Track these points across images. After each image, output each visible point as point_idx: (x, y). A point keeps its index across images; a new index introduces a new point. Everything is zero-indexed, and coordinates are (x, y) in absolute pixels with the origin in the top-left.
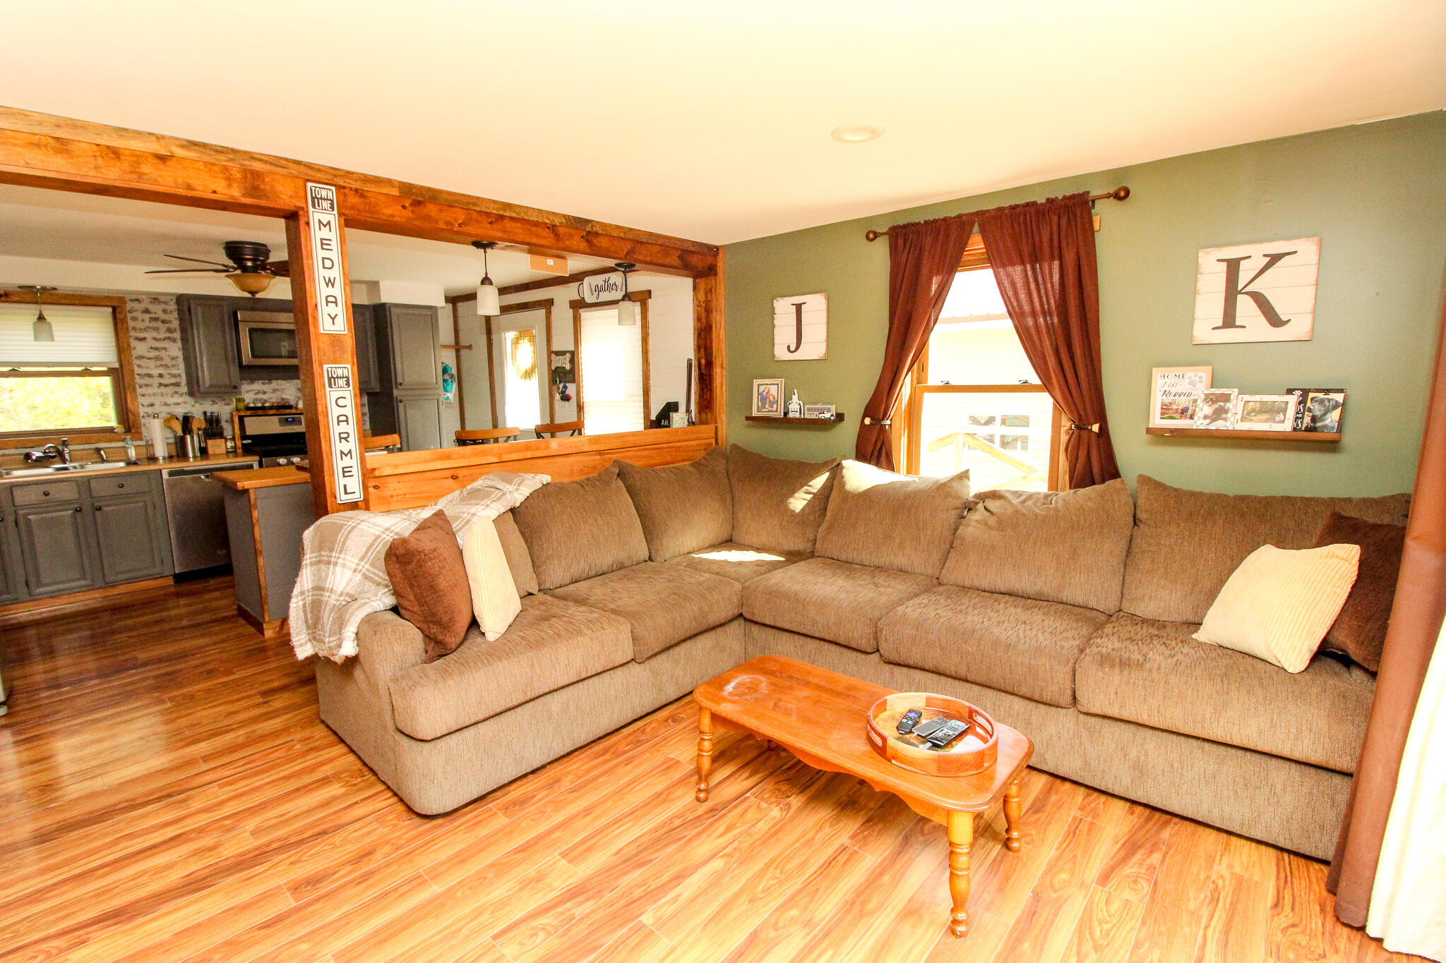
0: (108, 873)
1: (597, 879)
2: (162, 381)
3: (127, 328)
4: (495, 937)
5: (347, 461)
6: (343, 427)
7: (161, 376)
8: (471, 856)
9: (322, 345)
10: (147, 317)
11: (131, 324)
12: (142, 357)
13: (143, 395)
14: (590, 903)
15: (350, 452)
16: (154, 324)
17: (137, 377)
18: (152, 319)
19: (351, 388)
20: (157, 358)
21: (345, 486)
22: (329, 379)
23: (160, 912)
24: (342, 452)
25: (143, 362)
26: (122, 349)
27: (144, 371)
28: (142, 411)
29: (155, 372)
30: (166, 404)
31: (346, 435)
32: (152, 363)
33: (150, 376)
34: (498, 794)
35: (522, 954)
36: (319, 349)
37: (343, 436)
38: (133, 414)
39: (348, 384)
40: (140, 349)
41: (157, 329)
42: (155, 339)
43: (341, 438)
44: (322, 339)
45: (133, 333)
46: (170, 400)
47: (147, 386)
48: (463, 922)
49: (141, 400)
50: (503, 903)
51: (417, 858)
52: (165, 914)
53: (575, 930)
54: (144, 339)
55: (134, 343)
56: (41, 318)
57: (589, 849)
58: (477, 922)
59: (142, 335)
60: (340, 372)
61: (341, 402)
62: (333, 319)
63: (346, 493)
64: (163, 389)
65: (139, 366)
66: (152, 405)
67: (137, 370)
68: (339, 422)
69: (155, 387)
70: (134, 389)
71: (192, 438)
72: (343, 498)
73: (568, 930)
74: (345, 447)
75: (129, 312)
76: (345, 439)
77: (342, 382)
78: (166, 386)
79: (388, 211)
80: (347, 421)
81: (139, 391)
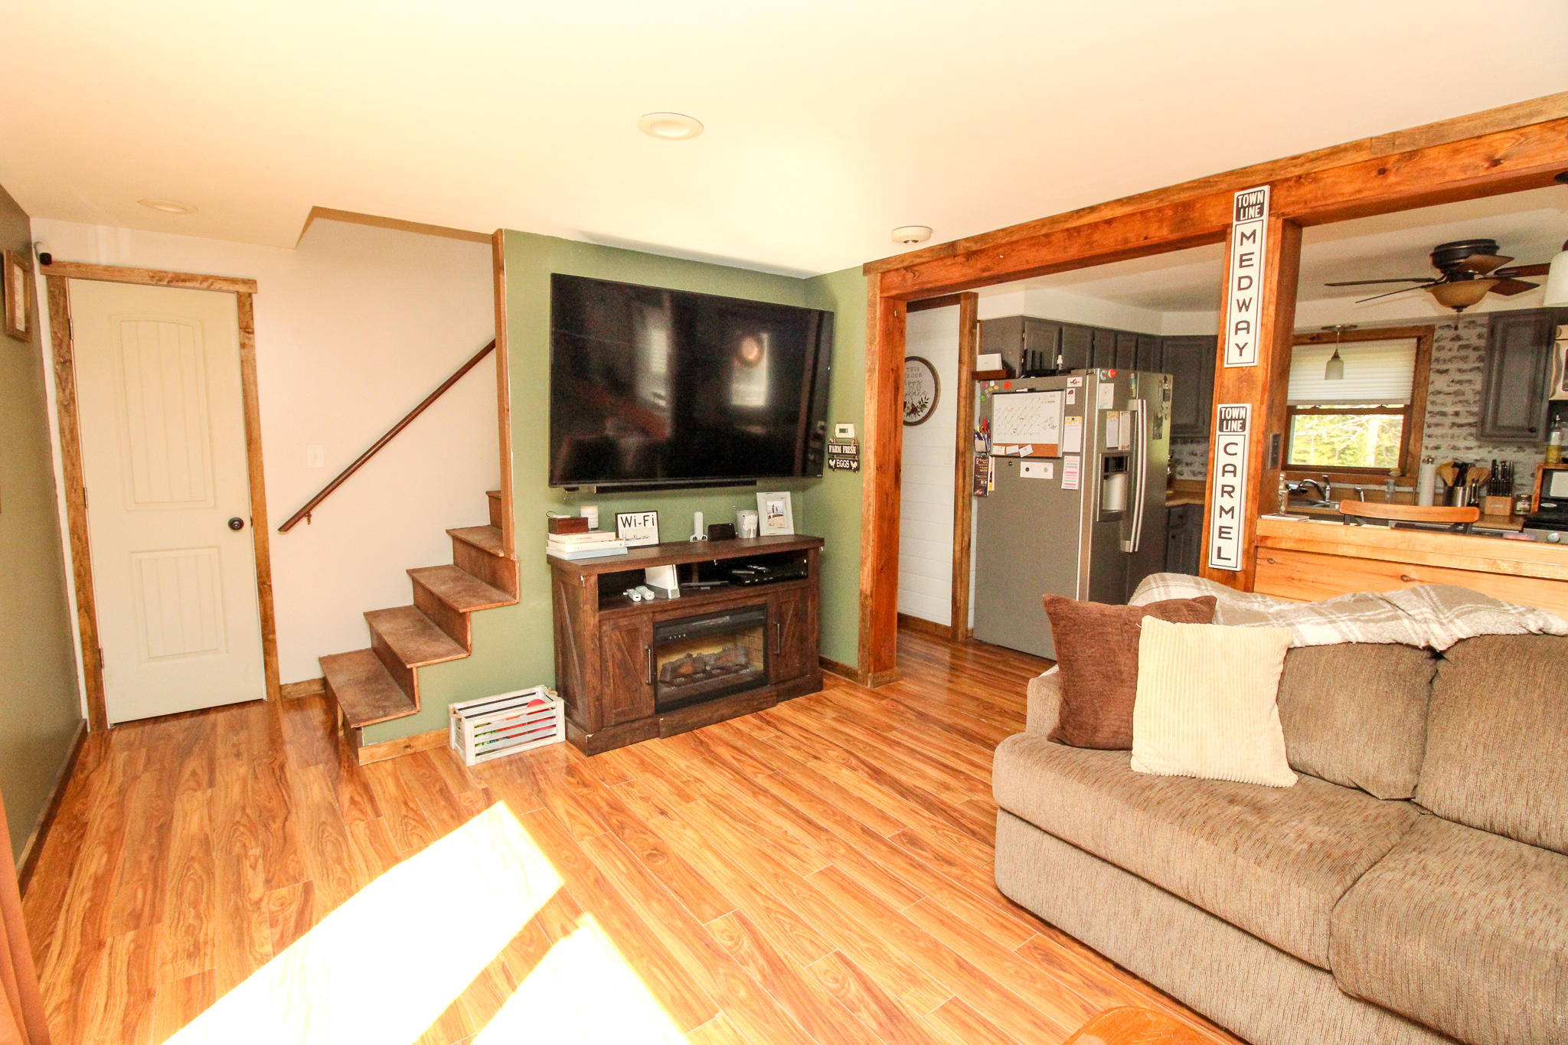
0: (919, 760)
1: (913, 1033)
2: (1458, 420)
3: (1430, 359)
4: (838, 955)
5: (1226, 520)
6: (1229, 479)
7: (1457, 414)
8: (950, 927)
9: (1226, 381)
10: (1457, 344)
11: (1435, 354)
12: (1439, 393)
13: (1429, 436)
14: (874, 1025)
15: (1232, 509)
16: (1463, 353)
17: (1427, 415)
18: (1461, 347)
19: (1247, 432)
20: (1456, 393)
21: (1219, 549)
22: (1222, 421)
23: (881, 788)
24: (1222, 508)
25: (1440, 399)
26: (1419, 383)
27: (1437, 409)
28: (1424, 454)
29: (1450, 409)
30: (1454, 448)
31: (1230, 489)
32: (1449, 399)
33: (1443, 414)
34: (1063, 938)
35: (815, 973)
36: (1222, 386)
37: (1226, 489)
38: (1413, 457)
39: (1243, 427)
40: (1439, 382)
41: (1464, 359)
42: (1460, 370)
43: (1223, 492)
44: (1227, 375)
45: (1435, 366)
46: (1462, 444)
47: (1437, 425)
48: (858, 930)
49: (1426, 441)
50: (879, 954)
51: (946, 893)
52: (880, 791)
53: (838, 1013)
54: (1447, 371)
55: (1433, 376)
56: (1336, 357)
57: (964, 1024)
58: (858, 939)
59: (1445, 367)
60: (1235, 413)
61: (1231, 449)
62: (1241, 350)
63: (1219, 557)
64: (1456, 431)
65: (1433, 403)
66: (1437, 448)
67: (1429, 407)
68: (1224, 472)
69: (1447, 427)
70: (1422, 428)
71: (1464, 490)
72: (1215, 562)
73: (838, 1006)
74: (1226, 502)
75: (1436, 341)
76: (1229, 493)
77: (1235, 425)
78: (1461, 426)
79: (1348, 189)
80: (1234, 472)
81: (1426, 430)
